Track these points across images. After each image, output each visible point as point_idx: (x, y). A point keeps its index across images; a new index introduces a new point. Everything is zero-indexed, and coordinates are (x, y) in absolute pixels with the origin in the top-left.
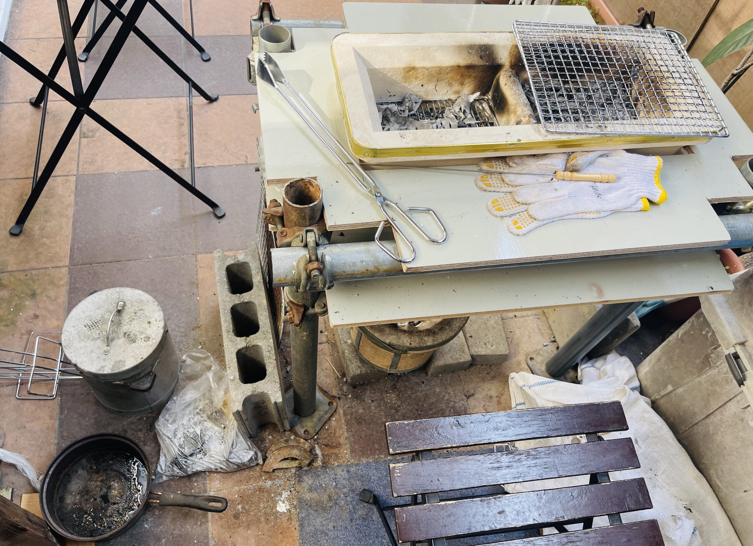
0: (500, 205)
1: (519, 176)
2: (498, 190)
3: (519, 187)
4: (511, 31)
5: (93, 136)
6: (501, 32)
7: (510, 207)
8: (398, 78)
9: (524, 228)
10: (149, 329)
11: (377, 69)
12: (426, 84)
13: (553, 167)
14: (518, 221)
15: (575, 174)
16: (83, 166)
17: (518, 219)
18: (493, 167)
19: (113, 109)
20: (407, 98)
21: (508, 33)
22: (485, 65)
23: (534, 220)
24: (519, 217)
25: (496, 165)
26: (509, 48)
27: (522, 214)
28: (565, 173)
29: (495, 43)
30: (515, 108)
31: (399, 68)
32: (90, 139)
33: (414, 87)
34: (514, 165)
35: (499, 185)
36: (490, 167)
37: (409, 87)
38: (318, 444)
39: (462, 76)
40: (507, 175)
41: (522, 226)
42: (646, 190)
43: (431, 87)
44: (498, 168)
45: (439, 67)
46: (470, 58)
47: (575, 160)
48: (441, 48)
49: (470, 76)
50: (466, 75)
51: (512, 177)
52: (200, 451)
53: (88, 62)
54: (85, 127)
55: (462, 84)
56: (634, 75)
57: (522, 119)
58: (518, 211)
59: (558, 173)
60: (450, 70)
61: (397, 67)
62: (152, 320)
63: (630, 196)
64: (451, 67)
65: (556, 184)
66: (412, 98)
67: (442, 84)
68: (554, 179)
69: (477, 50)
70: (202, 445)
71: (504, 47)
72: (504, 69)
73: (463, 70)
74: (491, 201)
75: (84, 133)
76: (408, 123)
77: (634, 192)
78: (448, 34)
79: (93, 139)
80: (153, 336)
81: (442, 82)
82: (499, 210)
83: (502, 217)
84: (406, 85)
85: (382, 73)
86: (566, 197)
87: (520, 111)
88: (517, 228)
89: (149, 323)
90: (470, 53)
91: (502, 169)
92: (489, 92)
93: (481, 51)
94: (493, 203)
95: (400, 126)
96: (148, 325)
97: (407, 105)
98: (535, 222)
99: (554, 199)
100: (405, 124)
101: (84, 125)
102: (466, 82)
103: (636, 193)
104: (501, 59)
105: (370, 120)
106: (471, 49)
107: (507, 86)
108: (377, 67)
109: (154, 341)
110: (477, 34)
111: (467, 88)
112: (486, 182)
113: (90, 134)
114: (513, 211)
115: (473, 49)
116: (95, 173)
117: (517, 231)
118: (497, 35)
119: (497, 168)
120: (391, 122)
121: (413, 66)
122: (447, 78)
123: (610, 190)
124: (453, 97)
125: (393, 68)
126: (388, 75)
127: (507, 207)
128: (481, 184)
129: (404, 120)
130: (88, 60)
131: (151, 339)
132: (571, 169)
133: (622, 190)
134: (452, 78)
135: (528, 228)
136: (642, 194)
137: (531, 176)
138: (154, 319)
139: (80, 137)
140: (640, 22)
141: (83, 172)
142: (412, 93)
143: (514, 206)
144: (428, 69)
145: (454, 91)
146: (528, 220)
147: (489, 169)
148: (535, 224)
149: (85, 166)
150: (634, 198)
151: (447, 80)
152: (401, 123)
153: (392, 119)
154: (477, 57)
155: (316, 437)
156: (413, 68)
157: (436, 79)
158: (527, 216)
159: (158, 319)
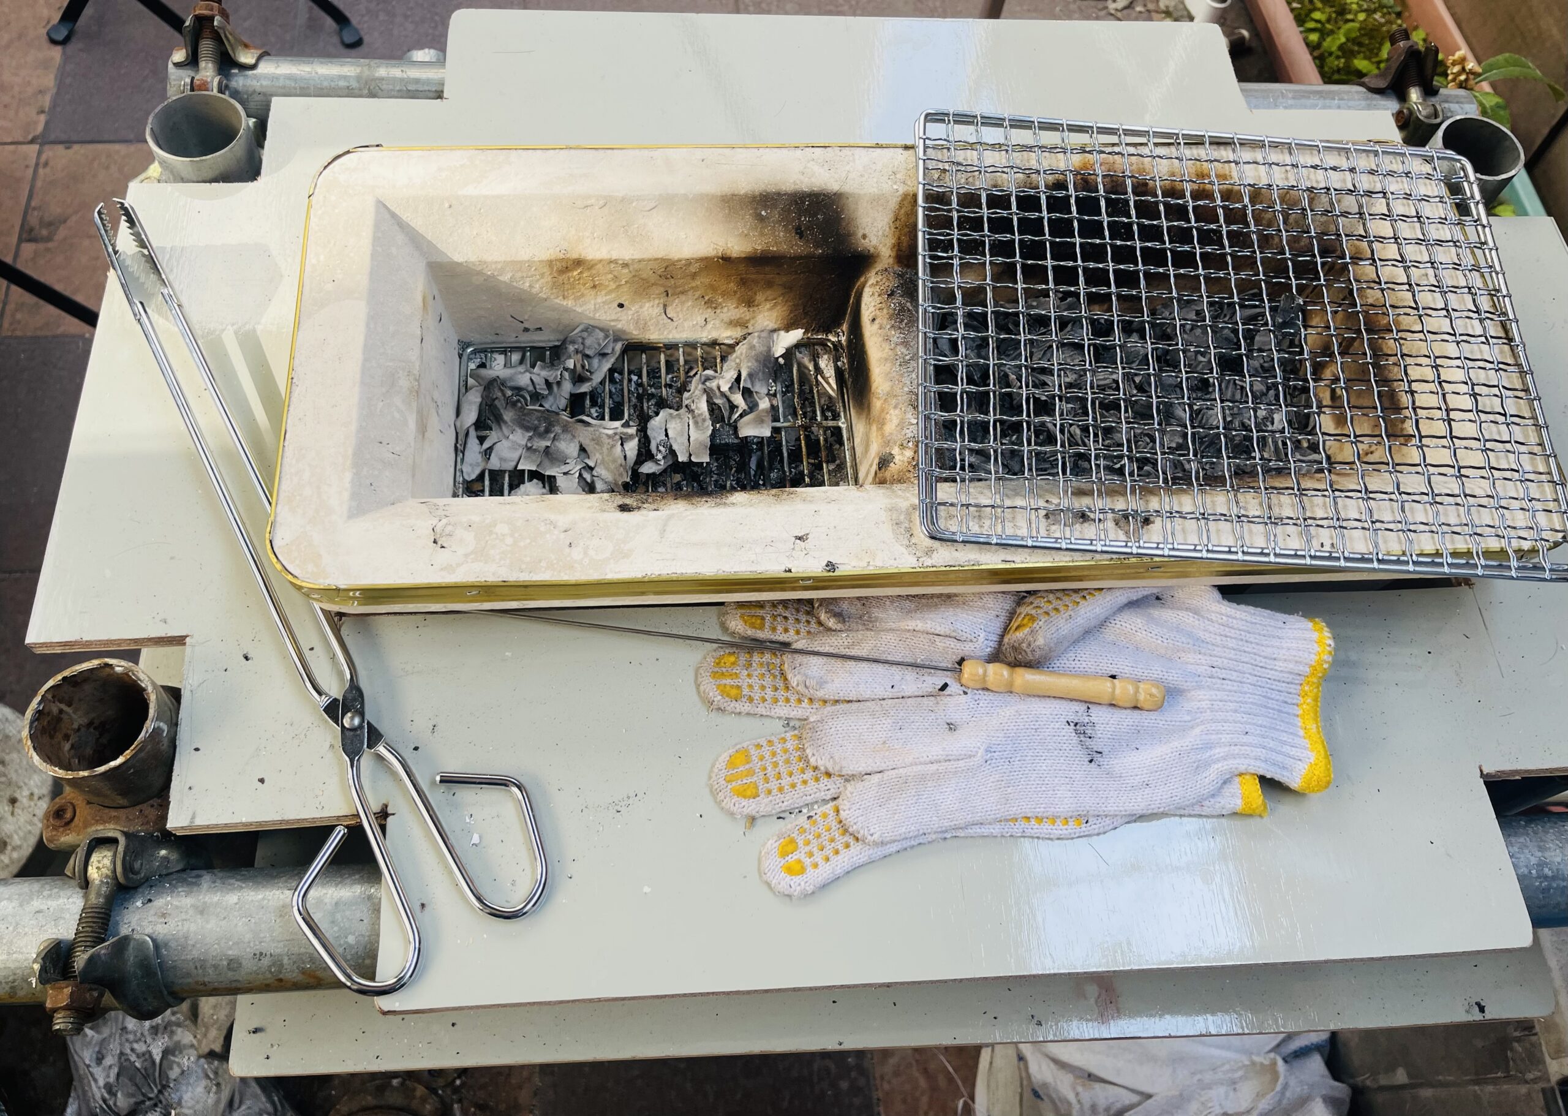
0: (751, 773)
1: (838, 664)
2: (761, 710)
3: (829, 709)
4: (909, 143)
5: (49, 239)
6: (878, 146)
7: (786, 781)
8: (539, 286)
9: (810, 871)
10: (10, 818)
11: (457, 263)
12: (633, 302)
13: (952, 643)
14: (800, 841)
15: (1025, 677)
16: (13, 316)
17: (802, 831)
18: (762, 627)
19: (107, 168)
20: (573, 342)
21: (900, 151)
22: (809, 257)
23: (852, 841)
24: (807, 825)
25: (774, 617)
26: (893, 203)
27: (818, 810)
28: (992, 668)
29: (848, 188)
30: (882, 410)
31: (530, 263)
32: (41, 246)
33: (596, 310)
34: (831, 623)
35: (769, 692)
36: (753, 626)
37: (579, 310)
38: (460, 1101)
39: (743, 282)
40: (799, 658)
41: (807, 861)
42: (1259, 752)
43: (650, 309)
44: (780, 629)
45: (663, 260)
46: (762, 234)
47: (1026, 630)
48: (667, 201)
49: (769, 285)
50: (755, 282)
51: (815, 666)
52: (156, 1105)
53: (72, 47)
54: (36, 213)
55: (750, 303)
56: (1285, 324)
57: (896, 451)
58: (809, 799)
59: (968, 668)
60: (701, 269)
61: (526, 258)
62: (22, 796)
63: (1200, 767)
64: (702, 260)
65: (956, 704)
66: (588, 342)
67: (683, 303)
68: (954, 687)
69: (786, 211)
70: (160, 1092)
71: (877, 200)
72: (879, 266)
73: (742, 267)
74: (725, 756)
75: (31, 230)
76: (557, 429)
77: (1219, 752)
78: (699, 154)
79: (50, 245)
80: (16, 840)
81: (683, 298)
82: (741, 794)
83: (752, 820)
84: (569, 303)
85: (480, 273)
86: (978, 759)
87: (895, 421)
88: (790, 871)
89: (13, 801)
90: (761, 219)
91: (792, 632)
92: (839, 325)
93: (800, 212)
94: (731, 764)
95: (530, 439)
96: (7, 808)
97: (570, 364)
98: (856, 848)
99: (935, 767)
100: (547, 431)
101: (34, 209)
102: (760, 297)
103: (1224, 758)
104: (864, 237)
105: (348, 476)
106: (765, 208)
107: (876, 326)
108: (458, 258)
109: (15, 855)
110: (798, 152)
111: (767, 316)
112: (728, 681)
113: (44, 232)
114: (791, 800)
115: (774, 206)
116: (39, 333)
117: (783, 881)
118: (863, 157)
119: (774, 629)
120: (505, 422)
121: (575, 256)
122: (695, 289)
123: (1134, 739)
124: (726, 335)
125: (513, 262)
126: (501, 278)
127: (774, 785)
128: (710, 687)
129: (546, 419)
130: (74, 39)
131: (9, 848)
132: (1011, 659)
133: (1176, 744)
134: (713, 288)
135: (825, 872)
136: (1242, 765)
137: (880, 668)
138: (26, 793)
139: (20, 240)
140: (1389, 78)
141: (14, 330)
142: (592, 323)
143: (797, 779)
144: (625, 265)
145: (726, 319)
146: (832, 840)
147: (750, 632)
148: (856, 854)
149: (19, 316)
150: (1213, 774)
151: (698, 294)
152: (535, 429)
153: (508, 415)
154: (786, 231)
155: (458, 1082)
156: (578, 263)
157: (662, 289)
158: (834, 824)
159: (36, 791)
